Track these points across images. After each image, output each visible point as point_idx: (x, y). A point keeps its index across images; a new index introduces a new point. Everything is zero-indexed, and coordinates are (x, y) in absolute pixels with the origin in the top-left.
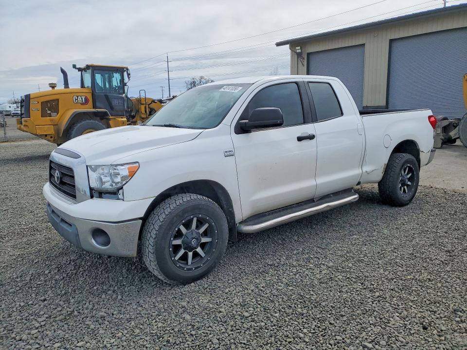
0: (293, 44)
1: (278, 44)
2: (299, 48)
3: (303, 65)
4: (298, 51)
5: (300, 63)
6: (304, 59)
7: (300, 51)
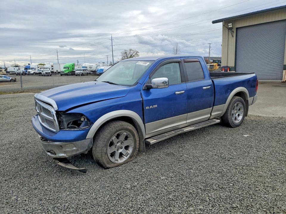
0: (226, 21)
1: (214, 22)
2: (231, 24)
3: (233, 36)
4: (229, 27)
5: (230, 36)
6: (233, 32)
7: (231, 26)
